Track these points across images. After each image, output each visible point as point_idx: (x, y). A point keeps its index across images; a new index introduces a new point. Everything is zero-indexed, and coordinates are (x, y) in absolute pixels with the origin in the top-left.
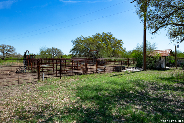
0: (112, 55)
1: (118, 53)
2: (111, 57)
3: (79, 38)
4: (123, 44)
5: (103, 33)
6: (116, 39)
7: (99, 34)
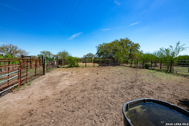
0: (128, 57)
1: (135, 55)
2: (127, 59)
3: (101, 45)
4: (140, 47)
5: (121, 39)
6: (133, 43)
7: (117, 40)
